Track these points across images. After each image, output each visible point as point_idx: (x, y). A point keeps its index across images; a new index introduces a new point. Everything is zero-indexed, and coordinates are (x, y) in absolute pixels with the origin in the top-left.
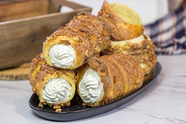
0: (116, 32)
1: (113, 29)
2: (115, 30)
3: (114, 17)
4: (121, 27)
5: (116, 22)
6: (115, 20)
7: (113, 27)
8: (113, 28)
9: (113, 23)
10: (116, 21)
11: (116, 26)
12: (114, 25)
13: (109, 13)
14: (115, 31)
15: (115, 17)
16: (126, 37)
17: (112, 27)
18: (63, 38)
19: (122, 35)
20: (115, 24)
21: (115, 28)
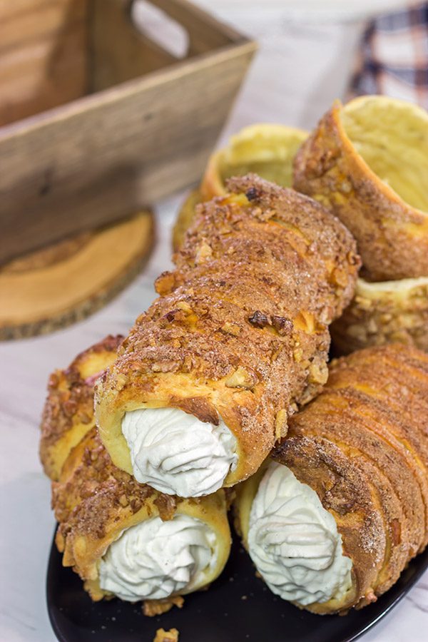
0: (379, 252)
1: (368, 238)
2: (376, 244)
3: (374, 197)
4: (401, 232)
5: (382, 216)
6: (377, 209)
7: (369, 232)
8: (367, 235)
9: (367, 216)
10: (381, 212)
11: (383, 230)
12: (374, 226)
13: (354, 178)
14: (377, 249)
15: (378, 196)
16: (418, 269)
17: (363, 231)
18: (183, 385)
19: (405, 263)
20: (378, 221)
21: (377, 235)
